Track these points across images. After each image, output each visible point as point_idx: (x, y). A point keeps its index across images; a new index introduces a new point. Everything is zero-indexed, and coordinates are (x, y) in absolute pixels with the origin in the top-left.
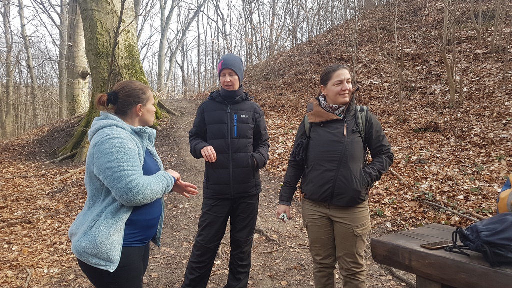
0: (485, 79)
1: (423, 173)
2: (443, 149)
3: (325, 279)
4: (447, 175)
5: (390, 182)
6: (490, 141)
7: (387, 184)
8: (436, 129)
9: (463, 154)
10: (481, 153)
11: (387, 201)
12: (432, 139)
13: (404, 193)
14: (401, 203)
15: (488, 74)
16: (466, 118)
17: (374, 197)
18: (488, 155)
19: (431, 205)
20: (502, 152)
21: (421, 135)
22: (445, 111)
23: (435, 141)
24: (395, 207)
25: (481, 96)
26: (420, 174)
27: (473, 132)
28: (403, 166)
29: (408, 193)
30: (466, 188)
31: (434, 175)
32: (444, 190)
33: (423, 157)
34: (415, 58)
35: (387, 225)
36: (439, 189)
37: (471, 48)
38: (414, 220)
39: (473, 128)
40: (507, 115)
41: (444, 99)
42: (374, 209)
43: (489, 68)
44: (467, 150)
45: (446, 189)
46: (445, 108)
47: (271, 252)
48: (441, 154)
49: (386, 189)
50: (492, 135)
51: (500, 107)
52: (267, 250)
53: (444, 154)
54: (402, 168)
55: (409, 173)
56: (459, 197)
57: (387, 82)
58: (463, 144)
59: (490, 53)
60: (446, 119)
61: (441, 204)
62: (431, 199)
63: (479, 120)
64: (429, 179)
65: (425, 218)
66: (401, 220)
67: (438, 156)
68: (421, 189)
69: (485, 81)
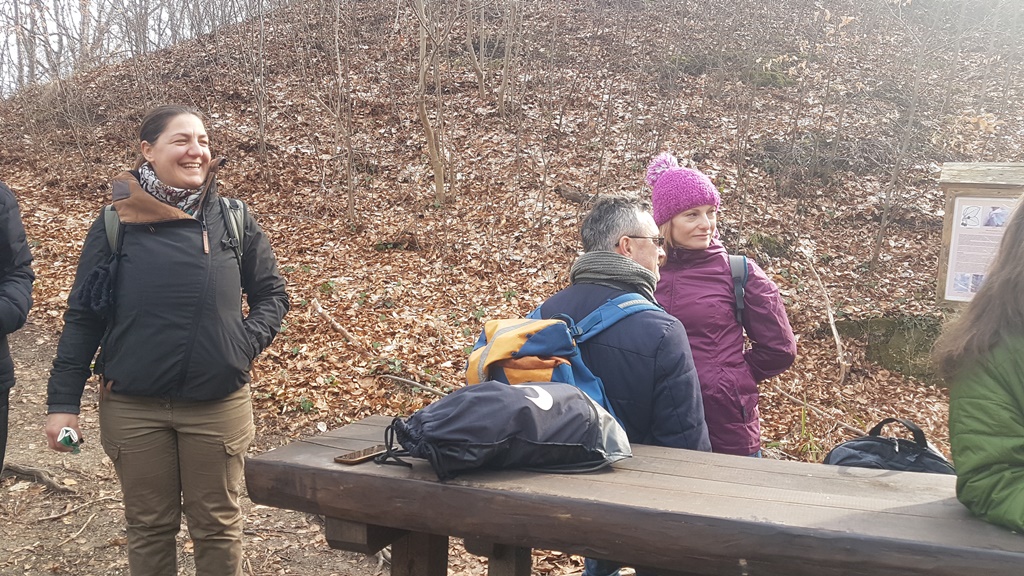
0: (491, 160)
1: (389, 324)
2: (423, 281)
3: (158, 558)
4: (427, 326)
5: (329, 344)
6: (495, 267)
7: (323, 349)
8: (412, 246)
9: (454, 289)
10: (482, 286)
11: (320, 380)
12: (406, 262)
13: (354, 364)
14: (347, 383)
15: (494, 150)
16: (460, 227)
17: (297, 375)
18: (492, 290)
19: (398, 382)
20: (512, 284)
21: (387, 255)
22: (427, 213)
23: (411, 266)
24: (336, 390)
25: (483, 189)
26: (383, 326)
27: (471, 251)
28: (354, 314)
29: (359, 362)
30: (456, 347)
31: (406, 327)
32: (421, 353)
33: (389, 296)
34: (376, 111)
35: (319, 427)
36: (414, 351)
37: (469, 102)
38: (368, 412)
39: (470, 244)
40: (520, 223)
41: (425, 191)
42: (296, 399)
43: (496, 142)
44: (460, 282)
45: (425, 350)
46: (427, 207)
47: (59, 518)
48: (419, 290)
49: (322, 359)
50: (497, 256)
51: (511, 209)
52: (48, 515)
53: (423, 290)
54: (352, 316)
55: (364, 326)
56: (444, 365)
57: (327, 152)
58: (455, 271)
59: (498, 115)
60: (429, 228)
61: (414, 379)
62: (398, 370)
63: (480, 229)
64: (397, 335)
65: (388, 406)
66: (344, 414)
67: (415, 292)
68: (383, 355)
69: (490, 164)
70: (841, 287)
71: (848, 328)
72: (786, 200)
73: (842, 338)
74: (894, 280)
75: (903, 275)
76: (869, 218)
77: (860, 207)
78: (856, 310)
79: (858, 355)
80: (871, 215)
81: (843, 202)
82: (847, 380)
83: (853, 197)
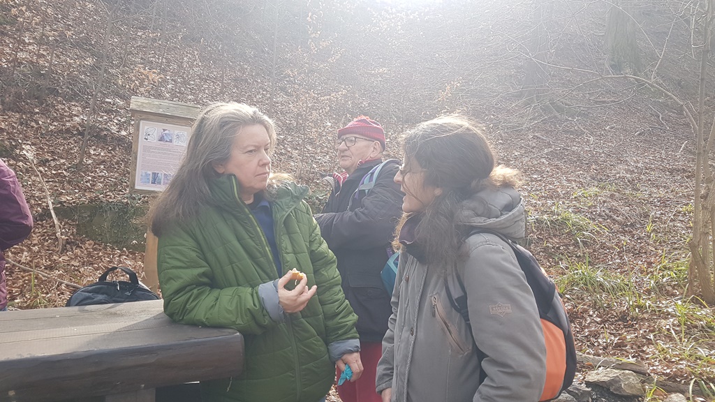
70: (56, 182)
71: (63, 211)
72: (10, 113)
73: (59, 219)
74: (94, 177)
75: (100, 174)
76: (75, 132)
77: (68, 124)
78: (68, 198)
79: (71, 231)
80: (77, 131)
81: (55, 119)
82: (64, 251)
83: (62, 116)
